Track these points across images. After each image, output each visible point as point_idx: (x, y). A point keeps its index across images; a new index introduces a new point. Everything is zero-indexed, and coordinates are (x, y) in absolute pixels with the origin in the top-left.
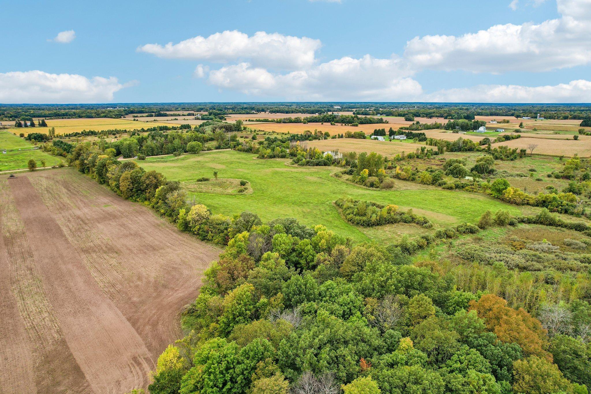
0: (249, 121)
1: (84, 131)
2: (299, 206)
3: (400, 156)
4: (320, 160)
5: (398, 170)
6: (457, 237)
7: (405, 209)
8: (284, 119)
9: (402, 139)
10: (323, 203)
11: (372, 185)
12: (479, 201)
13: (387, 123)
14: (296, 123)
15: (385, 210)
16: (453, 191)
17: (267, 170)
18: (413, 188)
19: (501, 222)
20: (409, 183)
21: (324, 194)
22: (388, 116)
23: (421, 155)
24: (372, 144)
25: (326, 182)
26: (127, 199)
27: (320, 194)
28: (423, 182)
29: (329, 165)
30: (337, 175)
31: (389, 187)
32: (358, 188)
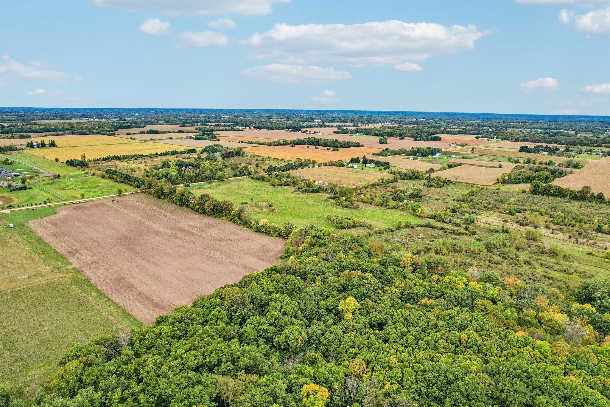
0: (242, 142)
1: (109, 156)
2: (307, 219)
3: (367, 185)
4: (314, 188)
5: (362, 197)
6: (384, 233)
7: (362, 220)
8: (274, 142)
9: (372, 166)
10: (320, 218)
11: (347, 207)
12: (404, 216)
13: (363, 146)
14: (284, 145)
15: (352, 221)
16: (392, 210)
17: (281, 196)
18: (370, 208)
19: (407, 226)
20: (368, 205)
21: (320, 213)
22: (365, 135)
23: (382, 183)
24: (348, 172)
25: (320, 204)
26: (209, 216)
27: (317, 212)
28: (376, 205)
29: (320, 192)
30: (325, 200)
31: (357, 208)
32: (339, 208)
